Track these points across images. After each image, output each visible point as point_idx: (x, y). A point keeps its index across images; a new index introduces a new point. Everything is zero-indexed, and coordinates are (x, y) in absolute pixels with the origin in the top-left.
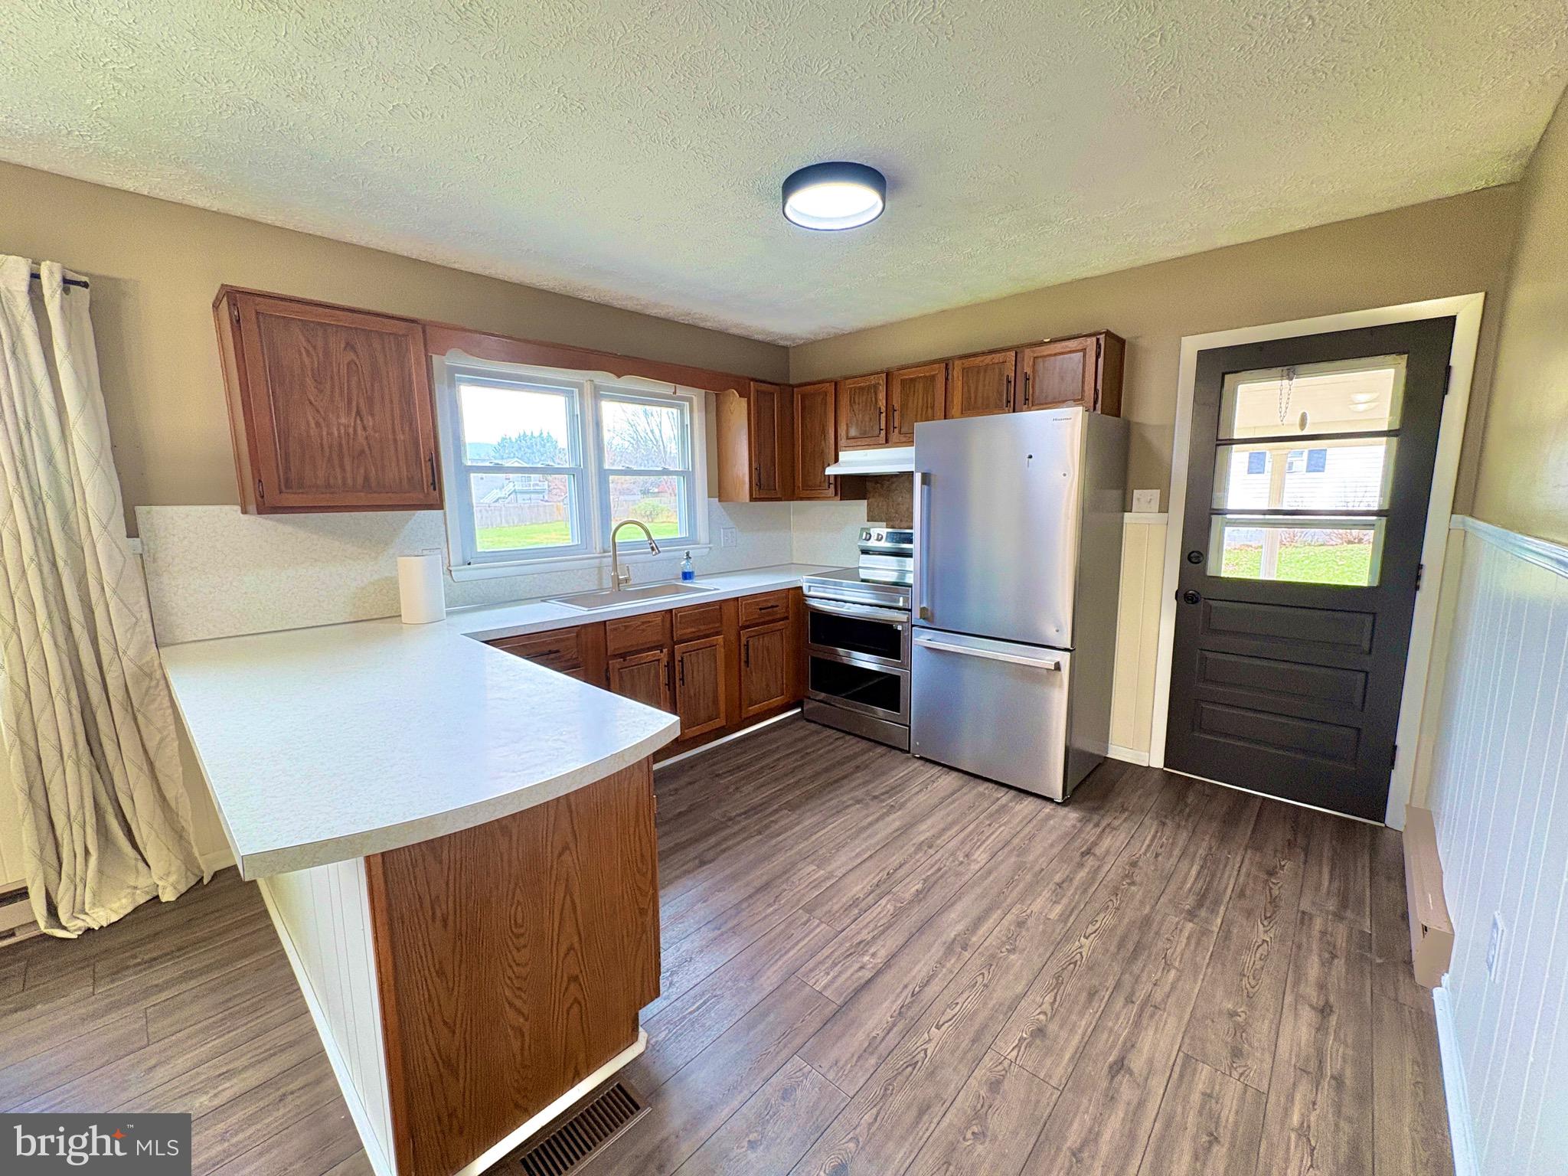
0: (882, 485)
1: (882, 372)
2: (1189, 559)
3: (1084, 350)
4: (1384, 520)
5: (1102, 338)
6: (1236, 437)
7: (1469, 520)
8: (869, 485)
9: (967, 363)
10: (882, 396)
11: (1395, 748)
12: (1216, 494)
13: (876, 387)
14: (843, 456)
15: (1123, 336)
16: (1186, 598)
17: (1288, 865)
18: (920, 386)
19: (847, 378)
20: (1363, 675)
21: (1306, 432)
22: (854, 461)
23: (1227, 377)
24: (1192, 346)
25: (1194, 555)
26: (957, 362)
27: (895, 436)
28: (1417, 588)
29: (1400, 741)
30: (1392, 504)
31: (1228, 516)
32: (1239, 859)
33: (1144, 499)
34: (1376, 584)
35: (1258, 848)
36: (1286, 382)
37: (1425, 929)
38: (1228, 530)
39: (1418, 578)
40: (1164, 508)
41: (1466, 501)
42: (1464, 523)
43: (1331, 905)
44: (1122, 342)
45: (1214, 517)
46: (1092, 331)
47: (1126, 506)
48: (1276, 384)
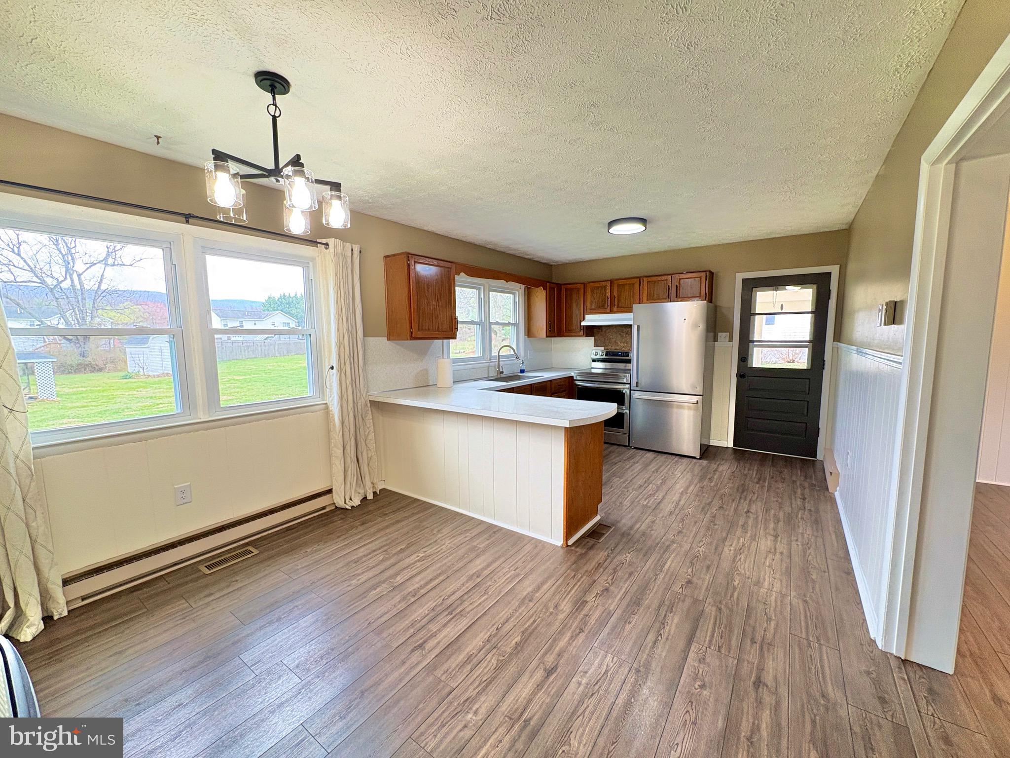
0: (602, 330)
1: (608, 281)
2: (741, 360)
3: (700, 278)
4: (811, 344)
5: (708, 273)
6: (757, 312)
7: (839, 343)
8: (595, 330)
9: (649, 279)
10: (608, 291)
11: (819, 429)
12: (751, 336)
13: (605, 287)
14: (587, 317)
15: (712, 271)
16: (740, 376)
17: (786, 470)
18: (627, 287)
19: (589, 283)
20: (806, 402)
21: (783, 311)
22: (591, 320)
23: (754, 289)
24: (740, 277)
25: (744, 357)
26: (645, 279)
27: (615, 309)
28: (823, 369)
29: (820, 426)
30: (814, 338)
31: (755, 343)
32: (769, 470)
33: (723, 336)
34: (809, 368)
35: (774, 466)
36: (775, 292)
37: (831, 473)
38: (755, 349)
39: (824, 365)
40: (731, 340)
41: (838, 337)
42: (837, 345)
43: (802, 478)
44: (712, 273)
45: (750, 344)
46: (705, 270)
47: (715, 339)
48: (771, 292)
